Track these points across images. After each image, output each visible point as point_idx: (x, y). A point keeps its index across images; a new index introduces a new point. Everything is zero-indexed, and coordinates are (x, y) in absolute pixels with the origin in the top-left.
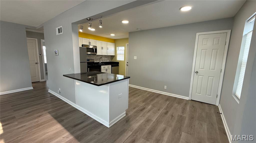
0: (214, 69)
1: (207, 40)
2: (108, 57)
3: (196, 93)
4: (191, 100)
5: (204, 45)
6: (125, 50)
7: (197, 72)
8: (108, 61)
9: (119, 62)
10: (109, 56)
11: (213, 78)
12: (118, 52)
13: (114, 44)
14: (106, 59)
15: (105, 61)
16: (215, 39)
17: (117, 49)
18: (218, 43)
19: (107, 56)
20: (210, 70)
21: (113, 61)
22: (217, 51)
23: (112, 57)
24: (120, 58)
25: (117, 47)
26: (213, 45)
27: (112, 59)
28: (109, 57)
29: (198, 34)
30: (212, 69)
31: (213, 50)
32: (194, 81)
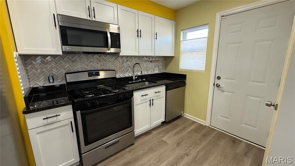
2: (155, 61)
8: (156, 72)
9: (186, 75)
10: (159, 57)
12: (184, 46)
13: (173, 22)
14: (150, 65)
15: (150, 73)
17: (181, 39)
19: (153, 57)
21: (171, 69)
23: (167, 60)
25: (182, 33)
27: (166, 65)
28: (158, 61)
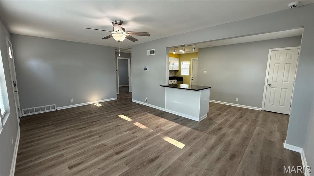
0: (287, 82)
1: (280, 55)
3: (269, 104)
4: (264, 111)
5: (277, 59)
6: (190, 65)
7: (270, 85)
9: (183, 77)
11: (286, 90)
12: (182, 67)
13: (178, 58)
16: (288, 54)
17: (181, 64)
18: (291, 58)
20: (283, 83)
21: (177, 75)
22: (290, 65)
23: (176, 72)
24: (185, 72)
25: (181, 62)
26: (286, 59)
27: (175, 74)
29: (270, 50)
30: (285, 82)
31: (286, 64)
32: (267, 93)
